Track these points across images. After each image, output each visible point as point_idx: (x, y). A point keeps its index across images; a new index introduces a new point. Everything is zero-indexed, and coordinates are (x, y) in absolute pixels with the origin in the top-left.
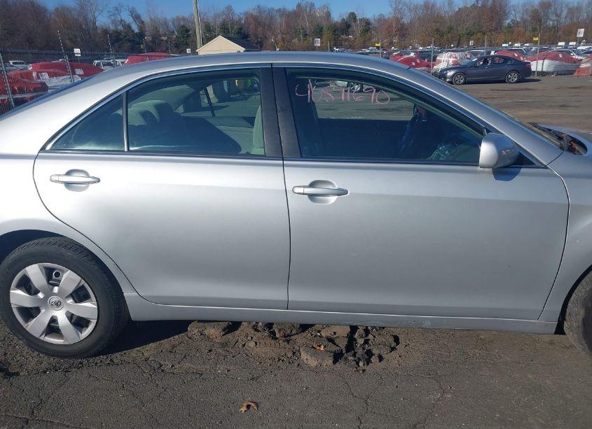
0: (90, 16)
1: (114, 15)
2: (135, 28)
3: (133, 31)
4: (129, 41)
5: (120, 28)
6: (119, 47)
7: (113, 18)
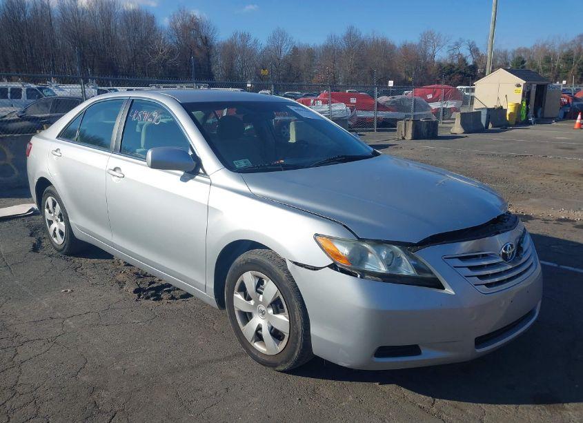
0: (430, 51)
1: (453, 50)
2: (470, 61)
3: (466, 64)
4: (460, 73)
5: (456, 61)
6: (450, 79)
7: (452, 52)
